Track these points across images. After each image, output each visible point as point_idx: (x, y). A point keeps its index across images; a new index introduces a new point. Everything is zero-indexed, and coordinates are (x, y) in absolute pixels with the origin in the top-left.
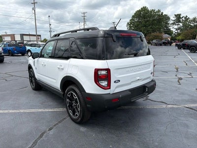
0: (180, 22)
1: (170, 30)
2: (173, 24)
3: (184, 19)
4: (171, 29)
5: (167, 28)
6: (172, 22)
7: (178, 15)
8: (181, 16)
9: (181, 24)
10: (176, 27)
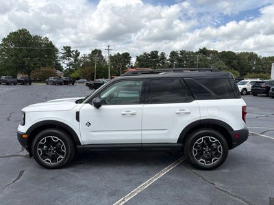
0: (70, 56)
1: (60, 64)
2: (63, 58)
3: (74, 53)
4: (62, 65)
5: (56, 62)
6: (61, 55)
7: (67, 47)
8: (72, 50)
9: (73, 60)
10: (67, 62)
